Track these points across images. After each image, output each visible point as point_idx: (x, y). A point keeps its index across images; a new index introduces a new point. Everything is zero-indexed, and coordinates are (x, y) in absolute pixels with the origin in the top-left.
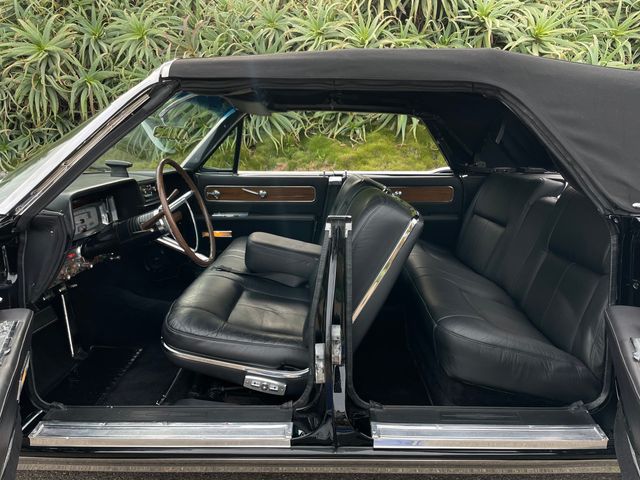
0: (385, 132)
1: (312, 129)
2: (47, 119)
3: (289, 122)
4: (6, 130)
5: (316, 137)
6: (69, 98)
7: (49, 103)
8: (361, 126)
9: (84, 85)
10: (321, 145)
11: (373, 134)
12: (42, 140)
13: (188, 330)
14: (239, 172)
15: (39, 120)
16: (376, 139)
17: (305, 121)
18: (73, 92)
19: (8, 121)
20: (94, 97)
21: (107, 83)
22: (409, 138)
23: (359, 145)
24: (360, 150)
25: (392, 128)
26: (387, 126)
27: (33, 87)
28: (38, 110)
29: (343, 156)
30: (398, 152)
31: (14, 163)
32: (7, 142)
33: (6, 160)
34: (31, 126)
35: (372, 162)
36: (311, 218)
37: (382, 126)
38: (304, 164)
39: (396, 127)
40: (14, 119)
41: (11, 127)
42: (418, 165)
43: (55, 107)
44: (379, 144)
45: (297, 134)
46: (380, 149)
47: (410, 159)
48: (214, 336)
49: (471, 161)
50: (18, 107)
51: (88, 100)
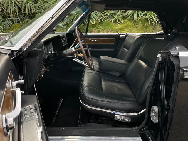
0: (130, 20)
1: (104, 18)
2: (15, 15)
3: (97, 16)
4: (1, 19)
5: (106, 21)
6: (22, 8)
7: (15, 9)
8: (121, 18)
9: (27, 3)
10: (108, 24)
11: (125, 20)
12: (13, 23)
13: (92, 97)
14: (88, 33)
15: (12, 15)
16: (127, 22)
17: (102, 16)
18: (23, 5)
19: (2, 15)
20: (30, 7)
21: (34, 2)
22: (138, 22)
23: (121, 24)
24: (121, 26)
25: (132, 18)
26: (130, 18)
27: (10, 3)
28: (12, 12)
29: (116, 28)
30: (134, 27)
31: (4, 30)
32: (2, 23)
33: (2, 29)
34: (9, 17)
35: (126, 30)
36: (113, 50)
37: (129, 18)
38: (103, 31)
39: (133, 18)
40: (4, 15)
41: (3, 17)
42: (141, 31)
43: (17, 10)
44: (128, 24)
45: (99, 20)
46: (128, 25)
47: (138, 29)
48: (103, 99)
49: (172, 30)
50: (5, 10)
51: (28, 8)
